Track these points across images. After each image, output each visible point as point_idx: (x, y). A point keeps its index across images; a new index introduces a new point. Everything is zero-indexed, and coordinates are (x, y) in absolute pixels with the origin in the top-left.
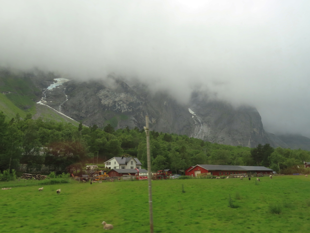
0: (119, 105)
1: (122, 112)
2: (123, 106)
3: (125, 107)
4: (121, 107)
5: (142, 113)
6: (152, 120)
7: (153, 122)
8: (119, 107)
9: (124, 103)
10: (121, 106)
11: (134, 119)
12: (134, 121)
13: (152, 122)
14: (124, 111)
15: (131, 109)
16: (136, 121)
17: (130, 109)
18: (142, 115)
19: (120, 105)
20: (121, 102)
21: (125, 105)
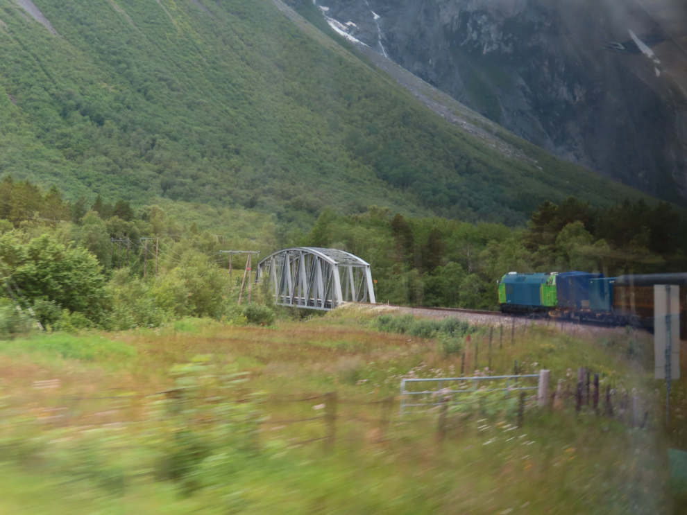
0: (476, 27)
1: (484, 53)
2: (489, 33)
3: (492, 36)
4: (479, 34)
5: (546, 63)
6: (576, 93)
7: (578, 99)
8: (475, 36)
9: (491, 20)
10: (483, 31)
11: (522, 82)
12: (523, 89)
13: (574, 98)
14: (489, 50)
15: (510, 45)
16: (528, 90)
17: (506, 43)
18: (546, 70)
19: (481, 26)
20: (484, 17)
21: (493, 28)
